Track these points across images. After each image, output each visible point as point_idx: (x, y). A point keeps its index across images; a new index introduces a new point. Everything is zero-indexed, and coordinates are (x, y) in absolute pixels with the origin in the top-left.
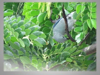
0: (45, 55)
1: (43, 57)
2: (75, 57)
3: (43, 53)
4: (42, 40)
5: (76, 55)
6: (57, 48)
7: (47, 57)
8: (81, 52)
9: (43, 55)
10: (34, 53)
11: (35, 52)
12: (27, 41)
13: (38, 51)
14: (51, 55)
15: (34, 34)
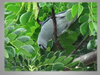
0: (33, 66)
1: (29, 69)
2: (71, 69)
3: (30, 65)
4: (29, 48)
5: (72, 67)
6: (48, 58)
7: (34, 69)
8: (78, 63)
9: (30, 66)
10: (18, 64)
11: (20, 63)
12: (11, 50)
13: (23, 61)
14: (40, 67)
15: (19, 40)
